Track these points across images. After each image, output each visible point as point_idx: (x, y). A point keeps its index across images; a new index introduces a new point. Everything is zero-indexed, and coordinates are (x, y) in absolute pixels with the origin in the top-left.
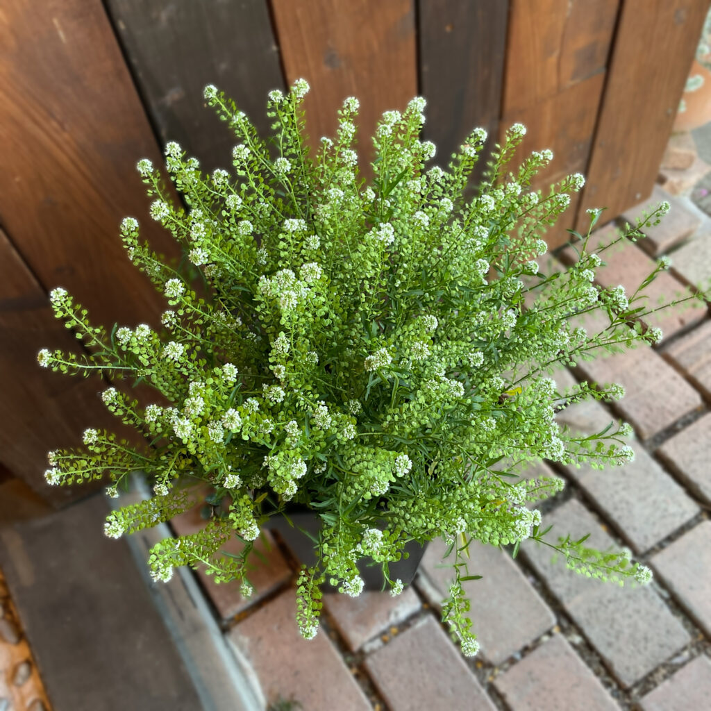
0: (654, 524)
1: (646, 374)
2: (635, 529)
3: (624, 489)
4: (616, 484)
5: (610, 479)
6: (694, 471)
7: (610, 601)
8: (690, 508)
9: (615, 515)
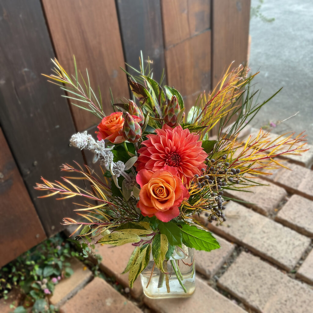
0: (291, 252)
2: (282, 258)
3: (268, 239)
4: (262, 238)
5: (259, 237)
6: (299, 222)
7: (286, 301)
8: (306, 241)
9: (269, 254)
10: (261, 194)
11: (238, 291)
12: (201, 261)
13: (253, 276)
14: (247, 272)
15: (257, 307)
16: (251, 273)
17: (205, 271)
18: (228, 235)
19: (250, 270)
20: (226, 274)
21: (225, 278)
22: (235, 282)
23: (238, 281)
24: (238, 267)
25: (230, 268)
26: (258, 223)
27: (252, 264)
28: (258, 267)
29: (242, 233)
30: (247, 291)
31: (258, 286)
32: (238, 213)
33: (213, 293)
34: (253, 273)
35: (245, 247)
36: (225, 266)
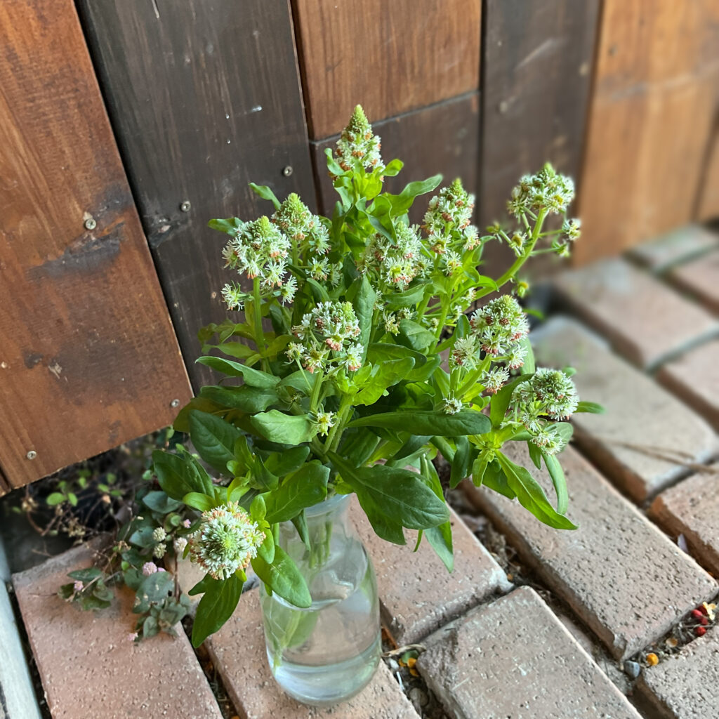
17: (610, 634)
20: (672, 661)
21: (666, 673)
25: (687, 647)
33: (620, 706)
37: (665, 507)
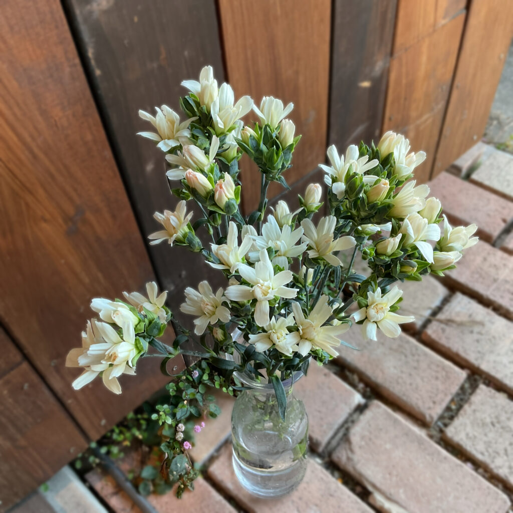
1: (496, 267)
5: (505, 360)
10: (506, 282)
11: (476, 450)
12: (417, 399)
13: (497, 425)
14: (488, 420)
15: (506, 476)
16: (495, 420)
17: (424, 416)
18: (457, 355)
19: (493, 416)
20: (457, 422)
21: (455, 428)
22: (471, 435)
23: (476, 434)
24: (474, 411)
25: (462, 412)
26: (504, 335)
27: (496, 406)
28: (506, 412)
29: (479, 352)
30: (490, 450)
31: (507, 443)
32: (470, 316)
33: (439, 453)
34: (499, 422)
35: (484, 376)
36: (453, 407)
37: (429, 337)
